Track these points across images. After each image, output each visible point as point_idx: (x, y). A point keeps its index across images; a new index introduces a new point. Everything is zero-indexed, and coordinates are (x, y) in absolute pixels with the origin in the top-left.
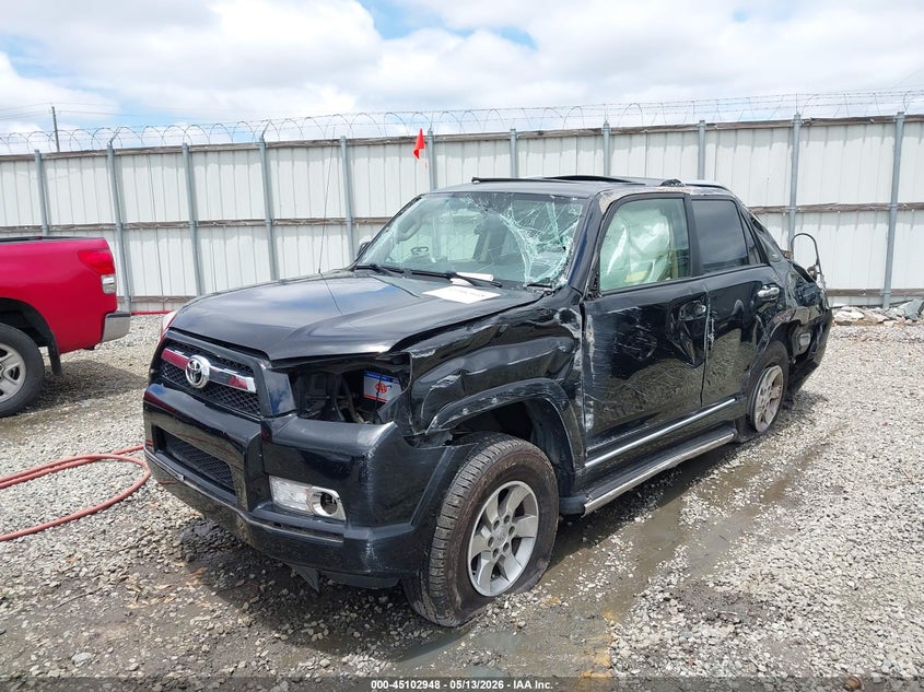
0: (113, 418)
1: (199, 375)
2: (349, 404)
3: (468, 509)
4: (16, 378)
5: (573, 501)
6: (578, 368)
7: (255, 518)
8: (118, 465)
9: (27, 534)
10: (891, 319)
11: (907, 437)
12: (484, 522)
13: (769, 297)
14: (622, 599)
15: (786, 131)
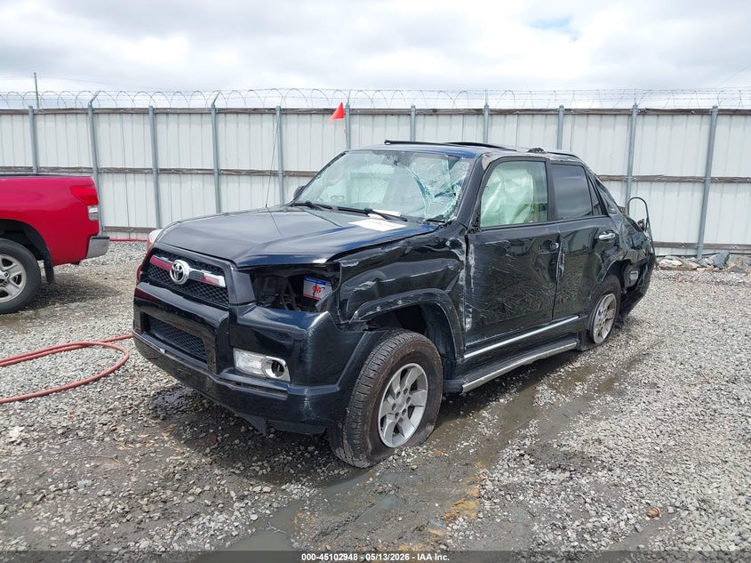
0: (96, 317)
1: (181, 275)
2: (292, 301)
3: (381, 381)
4: (18, 283)
5: (454, 383)
6: (462, 283)
7: (221, 379)
8: (103, 350)
9: (35, 397)
10: (703, 267)
11: (708, 351)
12: (390, 392)
13: (608, 240)
14: (490, 453)
15: (626, 118)
